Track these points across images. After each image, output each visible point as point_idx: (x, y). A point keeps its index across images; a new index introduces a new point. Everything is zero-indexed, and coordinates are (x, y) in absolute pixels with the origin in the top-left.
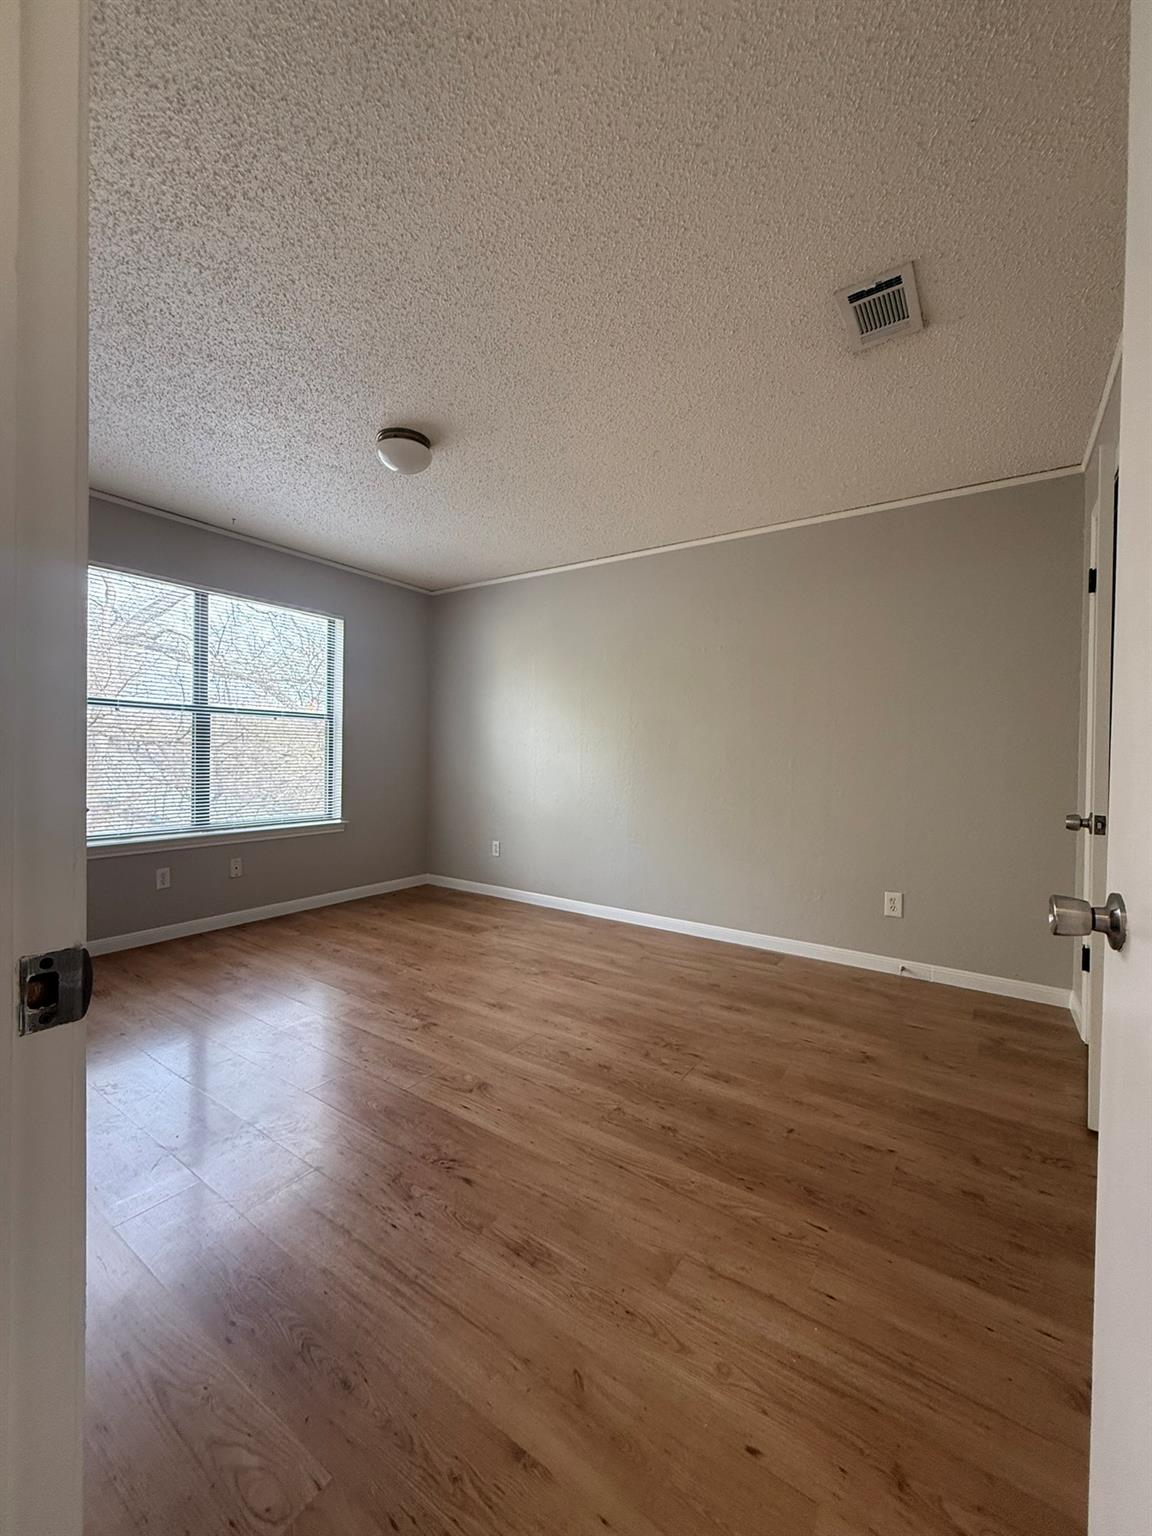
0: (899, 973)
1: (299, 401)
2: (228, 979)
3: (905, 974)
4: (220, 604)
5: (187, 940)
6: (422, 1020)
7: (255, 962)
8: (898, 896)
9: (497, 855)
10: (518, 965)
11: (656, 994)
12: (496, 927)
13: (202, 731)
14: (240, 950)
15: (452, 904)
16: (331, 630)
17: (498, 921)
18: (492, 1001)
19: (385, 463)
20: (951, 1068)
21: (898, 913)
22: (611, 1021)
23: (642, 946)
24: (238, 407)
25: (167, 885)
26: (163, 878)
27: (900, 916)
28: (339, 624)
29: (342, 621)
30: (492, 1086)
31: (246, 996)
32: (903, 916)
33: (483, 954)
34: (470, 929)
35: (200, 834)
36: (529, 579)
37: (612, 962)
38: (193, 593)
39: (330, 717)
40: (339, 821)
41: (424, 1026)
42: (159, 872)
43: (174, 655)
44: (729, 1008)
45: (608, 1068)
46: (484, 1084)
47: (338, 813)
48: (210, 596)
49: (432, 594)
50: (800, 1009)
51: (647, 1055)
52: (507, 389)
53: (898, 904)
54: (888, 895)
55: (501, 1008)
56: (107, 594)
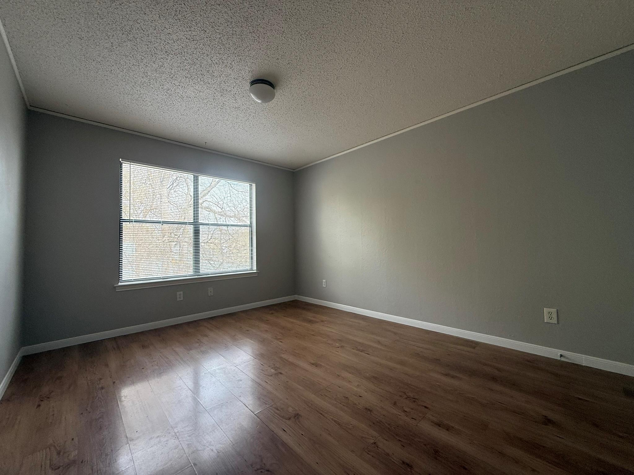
0: (559, 358)
1: (211, 71)
2: (198, 343)
3: (563, 359)
4: (204, 180)
5: (189, 324)
6: (276, 370)
7: (211, 334)
8: (554, 310)
9: (325, 286)
10: (330, 342)
11: (402, 363)
12: (322, 321)
13: (197, 233)
14: (208, 328)
15: (304, 309)
16: (251, 189)
17: (324, 318)
18: (313, 362)
19: (255, 100)
20: (621, 437)
21: (555, 321)
22: (376, 379)
23: (395, 334)
24: (187, 80)
25: (182, 299)
26: (180, 296)
27: (556, 322)
28: (254, 186)
29: (255, 185)
30: (301, 417)
31: (201, 351)
32: (558, 323)
33: (313, 335)
34: (310, 322)
35: (196, 277)
36: (335, 158)
37: (379, 342)
38: (192, 176)
39: (251, 226)
40: (255, 271)
41: (276, 374)
42: (178, 293)
43: (207, 210)
44: (446, 375)
45: (370, 411)
46: (298, 414)
47: (255, 268)
48: (199, 177)
49: (295, 171)
50: (494, 379)
51: (395, 404)
52: (303, 43)
53: (555, 316)
54: (546, 310)
55: (316, 366)
56: (188, 190)
